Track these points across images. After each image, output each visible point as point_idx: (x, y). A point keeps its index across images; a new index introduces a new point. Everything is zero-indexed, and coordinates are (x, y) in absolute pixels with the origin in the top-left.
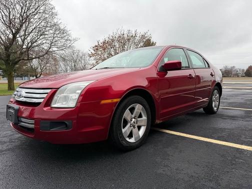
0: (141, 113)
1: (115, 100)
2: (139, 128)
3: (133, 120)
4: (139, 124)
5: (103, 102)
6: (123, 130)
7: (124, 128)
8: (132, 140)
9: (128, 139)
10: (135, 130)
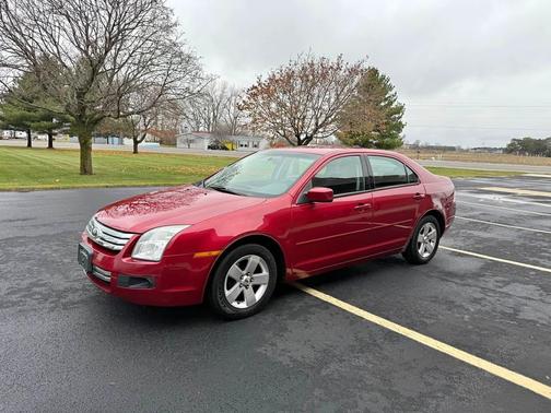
0: (259, 266)
1: (214, 253)
2: (256, 288)
3: (245, 277)
4: (255, 282)
5: (198, 255)
6: (227, 293)
7: (228, 289)
8: (243, 305)
9: (235, 304)
10: (248, 292)
